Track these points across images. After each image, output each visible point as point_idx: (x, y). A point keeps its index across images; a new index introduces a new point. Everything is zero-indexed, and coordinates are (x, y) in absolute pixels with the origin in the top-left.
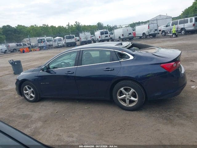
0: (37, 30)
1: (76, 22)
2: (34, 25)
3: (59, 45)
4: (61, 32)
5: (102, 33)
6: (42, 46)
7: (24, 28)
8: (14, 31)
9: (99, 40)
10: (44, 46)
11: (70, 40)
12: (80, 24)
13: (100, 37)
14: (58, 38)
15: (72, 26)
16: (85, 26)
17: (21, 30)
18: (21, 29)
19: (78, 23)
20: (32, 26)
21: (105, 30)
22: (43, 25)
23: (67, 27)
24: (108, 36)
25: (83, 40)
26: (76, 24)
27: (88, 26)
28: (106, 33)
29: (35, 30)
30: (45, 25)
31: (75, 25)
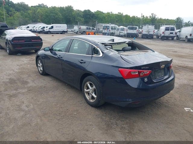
0: (112, 17)
1: (152, 14)
2: (110, 12)
3: (121, 34)
4: (134, 22)
5: (167, 29)
6: (105, 32)
7: (101, 14)
8: (92, 15)
9: (162, 36)
10: (107, 33)
11: (132, 31)
12: (156, 17)
13: (163, 33)
14: (122, 27)
15: (147, 17)
16: (161, 19)
17: (98, 16)
18: (98, 14)
19: (154, 16)
20: (108, 13)
21: (172, 26)
22: (118, 13)
23: (141, 18)
24: (174, 33)
25: (144, 33)
26: (152, 16)
27: (165, 20)
28: (173, 29)
29: (110, 16)
30: (120, 13)
31: (150, 17)
